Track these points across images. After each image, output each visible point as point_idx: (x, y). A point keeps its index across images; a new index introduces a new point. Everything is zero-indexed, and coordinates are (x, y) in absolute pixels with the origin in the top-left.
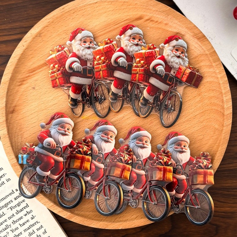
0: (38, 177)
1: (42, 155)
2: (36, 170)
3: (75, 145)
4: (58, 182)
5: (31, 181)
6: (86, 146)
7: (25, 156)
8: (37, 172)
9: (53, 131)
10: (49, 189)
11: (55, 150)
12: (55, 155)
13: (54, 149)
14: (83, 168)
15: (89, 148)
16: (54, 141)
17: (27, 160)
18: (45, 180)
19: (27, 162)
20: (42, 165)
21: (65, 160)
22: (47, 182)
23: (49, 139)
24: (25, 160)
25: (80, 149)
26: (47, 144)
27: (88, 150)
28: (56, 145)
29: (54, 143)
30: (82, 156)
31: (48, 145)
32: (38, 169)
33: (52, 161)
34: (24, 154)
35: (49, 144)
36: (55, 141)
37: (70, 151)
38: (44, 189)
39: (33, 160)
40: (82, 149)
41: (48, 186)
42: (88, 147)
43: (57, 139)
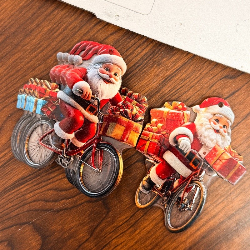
0: (54, 138)
1: (67, 106)
2: (53, 127)
3: (121, 102)
4: (83, 152)
5: (43, 142)
6: (138, 108)
7: (40, 101)
8: (54, 130)
9: (91, 73)
10: (67, 160)
11: (89, 102)
12: (87, 111)
13: (87, 101)
14: (125, 140)
15: (141, 111)
16: (89, 87)
17: (43, 108)
18: (64, 145)
19: (42, 111)
20: (64, 120)
21: (101, 122)
22: (67, 150)
23: (83, 84)
24: (39, 107)
25: (127, 110)
26: (78, 90)
27: (139, 114)
28: (91, 95)
29: (90, 91)
30: (129, 122)
31: (79, 92)
32: (57, 126)
33: (81, 118)
34: (40, 98)
35: (82, 91)
36: (91, 88)
37: (111, 108)
38: (60, 159)
39: (52, 110)
40: (131, 111)
41: (67, 156)
42: (141, 109)
43: (96, 86)
